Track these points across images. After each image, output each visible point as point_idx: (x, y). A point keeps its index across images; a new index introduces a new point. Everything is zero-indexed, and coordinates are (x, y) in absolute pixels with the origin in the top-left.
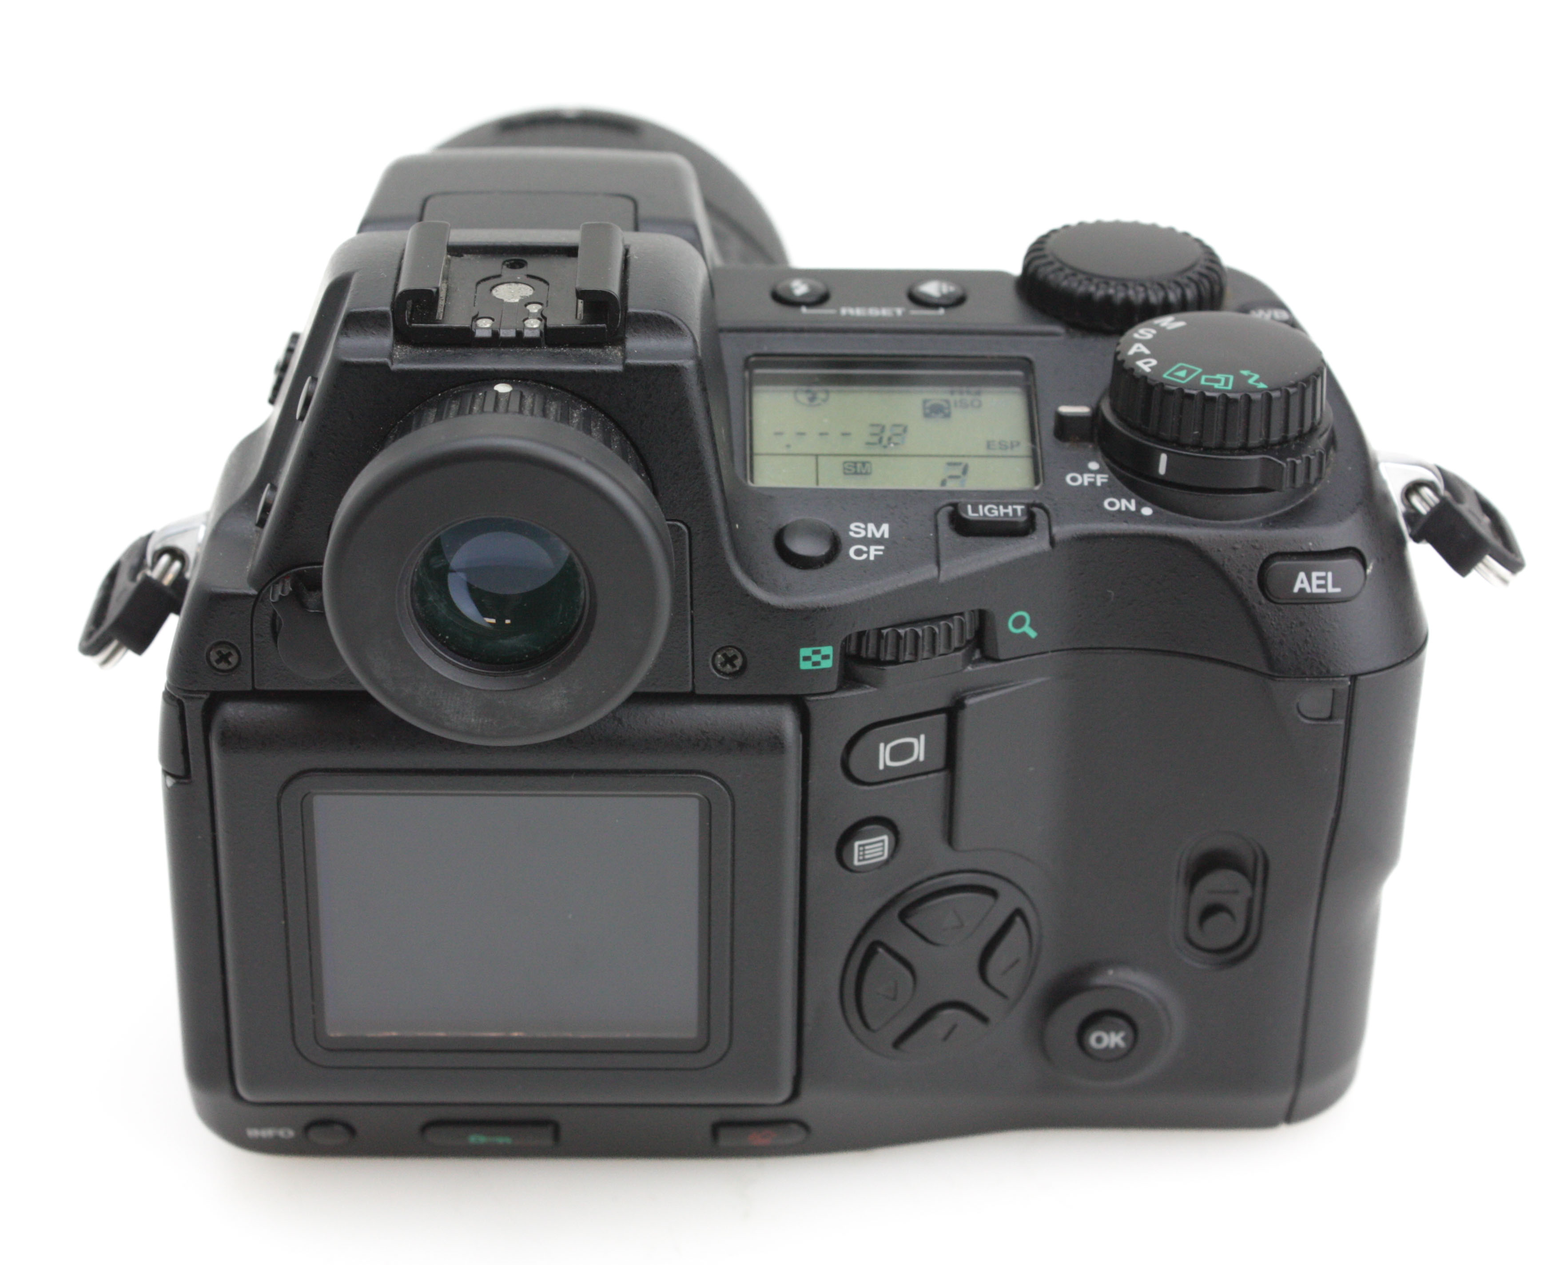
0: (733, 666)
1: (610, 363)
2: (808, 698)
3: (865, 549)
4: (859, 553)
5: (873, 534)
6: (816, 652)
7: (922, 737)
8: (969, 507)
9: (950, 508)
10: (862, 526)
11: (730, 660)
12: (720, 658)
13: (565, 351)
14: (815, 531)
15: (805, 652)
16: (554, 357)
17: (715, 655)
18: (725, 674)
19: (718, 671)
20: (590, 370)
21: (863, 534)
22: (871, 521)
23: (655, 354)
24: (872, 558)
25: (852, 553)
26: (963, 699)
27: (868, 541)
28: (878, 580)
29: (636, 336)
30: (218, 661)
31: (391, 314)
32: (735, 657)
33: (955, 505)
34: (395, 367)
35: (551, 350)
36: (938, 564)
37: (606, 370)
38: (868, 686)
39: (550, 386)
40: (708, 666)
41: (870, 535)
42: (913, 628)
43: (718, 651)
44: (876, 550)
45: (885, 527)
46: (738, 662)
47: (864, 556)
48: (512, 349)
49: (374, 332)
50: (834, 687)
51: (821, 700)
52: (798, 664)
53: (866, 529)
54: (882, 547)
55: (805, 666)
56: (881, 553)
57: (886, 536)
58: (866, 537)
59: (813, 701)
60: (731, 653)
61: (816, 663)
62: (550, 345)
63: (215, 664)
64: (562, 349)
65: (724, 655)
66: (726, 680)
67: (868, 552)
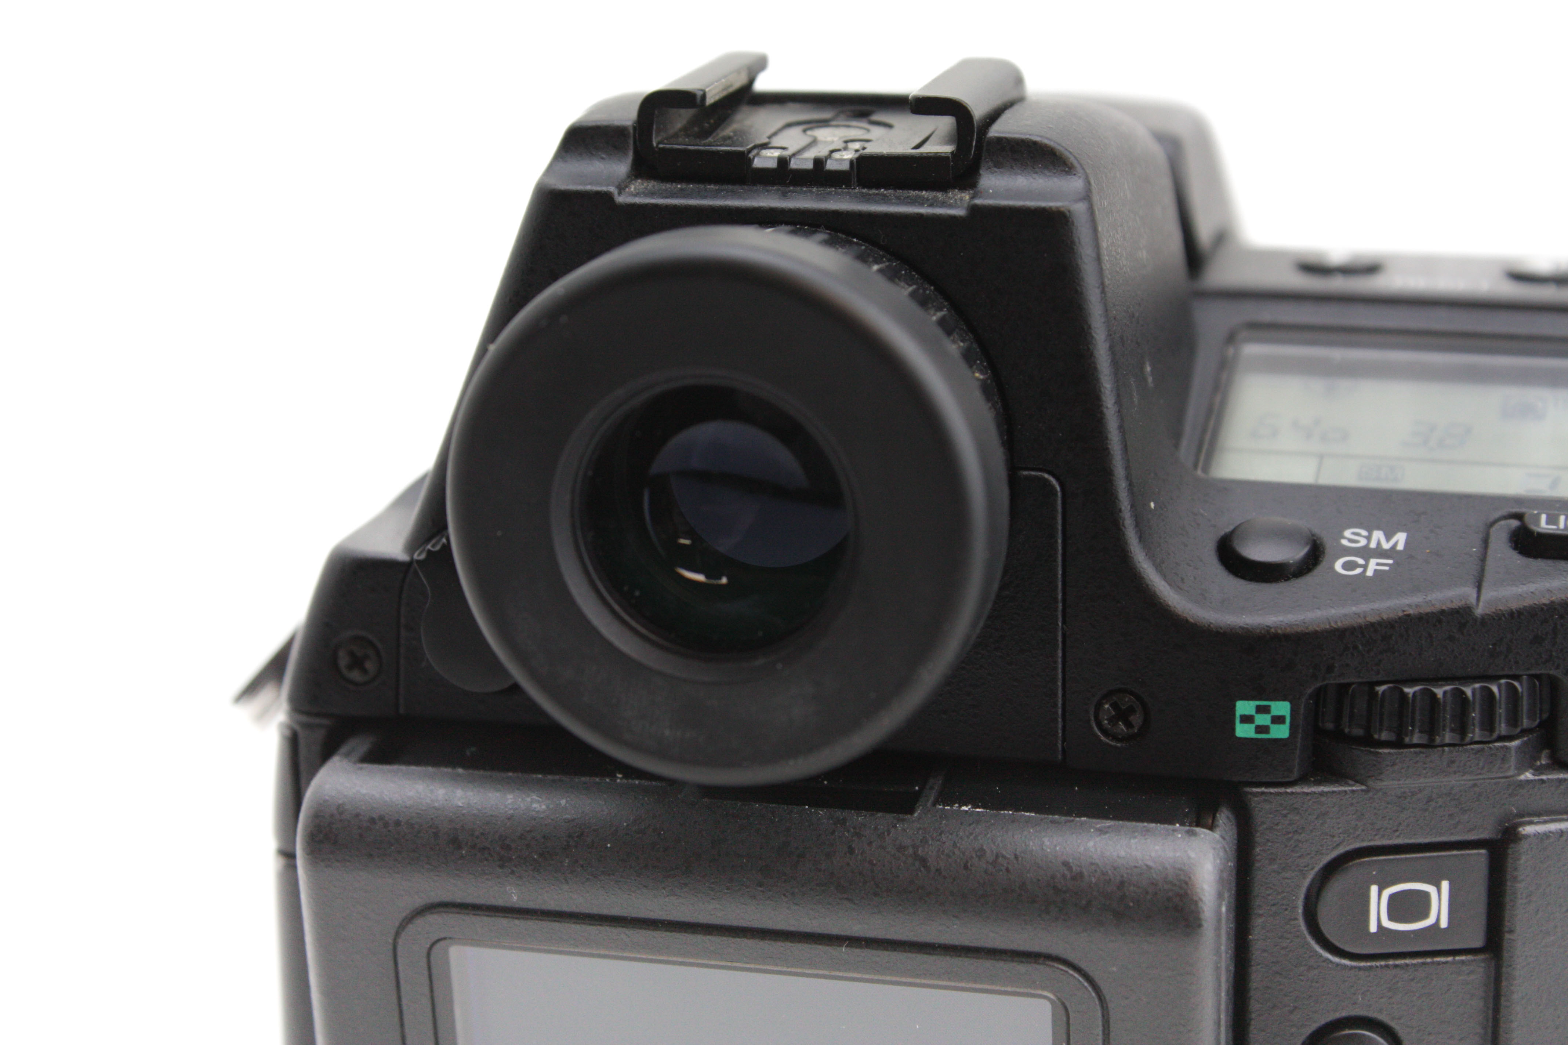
0: (1129, 725)
1: (950, 206)
2: (1248, 789)
3: (1361, 561)
4: (1348, 566)
5: (1379, 543)
6: (1261, 710)
7: (1445, 885)
8: (1544, 517)
9: (1515, 523)
10: (1364, 533)
11: (1123, 715)
12: (1108, 708)
13: (885, 192)
14: (1285, 535)
15: (1244, 707)
16: (867, 199)
17: (1099, 706)
18: (1115, 738)
19: (1105, 732)
20: (915, 213)
21: (1363, 542)
22: (1378, 528)
23: (1019, 194)
24: (1370, 573)
25: (1338, 566)
26: (1516, 826)
27: (1366, 553)
28: (1374, 602)
29: (996, 172)
30: (350, 667)
31: (631, 131)
32: (1132, 710)
33: (1519, 516)
34: (621, 199)
35: (865, 191)
36: (1479, 587)
37: (941, 214)
38: (1351, 782)
39: (854, 238)
40: (1089, 721)
41: (1373, 545)
42: (1429, 687)
43: (1106, 696)
44: (1378, 564)
45: (1400, 539)
46: (1137, 719)
47: (1358, 571)
48: (807, 187)
49: (604, 156)
50: (1295, 775)
51: (1271, 793)
52: (1233, 729)
53: (1369, 538)
54: (1390, 562)
55: (1243, 731)
56: (1387, 568)
57: (1400, 547)
58: (1366, 547)
59: (1255, 794)
60: (1127, 700)
61: (1261, 729)
62: (863, 184)
63: (345, 671)
64: (882, 190)
65: (1114, 706)
66: (1116, 747)
67: (1365, 567)
